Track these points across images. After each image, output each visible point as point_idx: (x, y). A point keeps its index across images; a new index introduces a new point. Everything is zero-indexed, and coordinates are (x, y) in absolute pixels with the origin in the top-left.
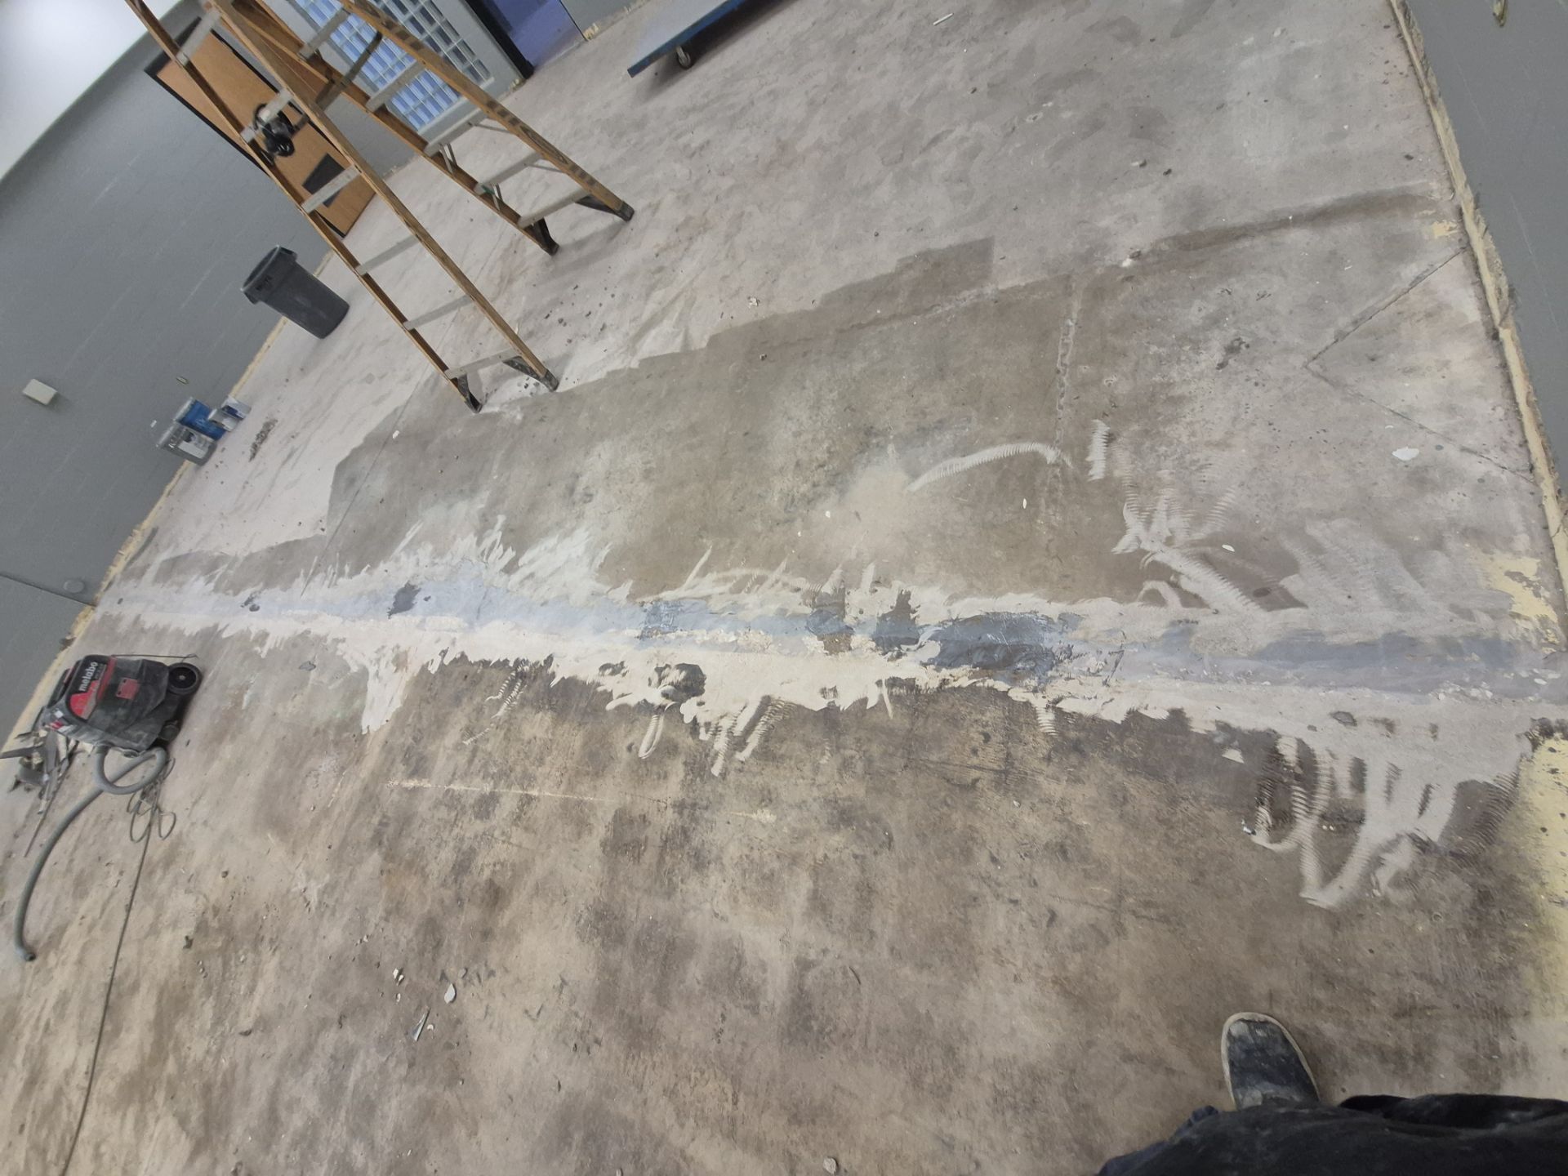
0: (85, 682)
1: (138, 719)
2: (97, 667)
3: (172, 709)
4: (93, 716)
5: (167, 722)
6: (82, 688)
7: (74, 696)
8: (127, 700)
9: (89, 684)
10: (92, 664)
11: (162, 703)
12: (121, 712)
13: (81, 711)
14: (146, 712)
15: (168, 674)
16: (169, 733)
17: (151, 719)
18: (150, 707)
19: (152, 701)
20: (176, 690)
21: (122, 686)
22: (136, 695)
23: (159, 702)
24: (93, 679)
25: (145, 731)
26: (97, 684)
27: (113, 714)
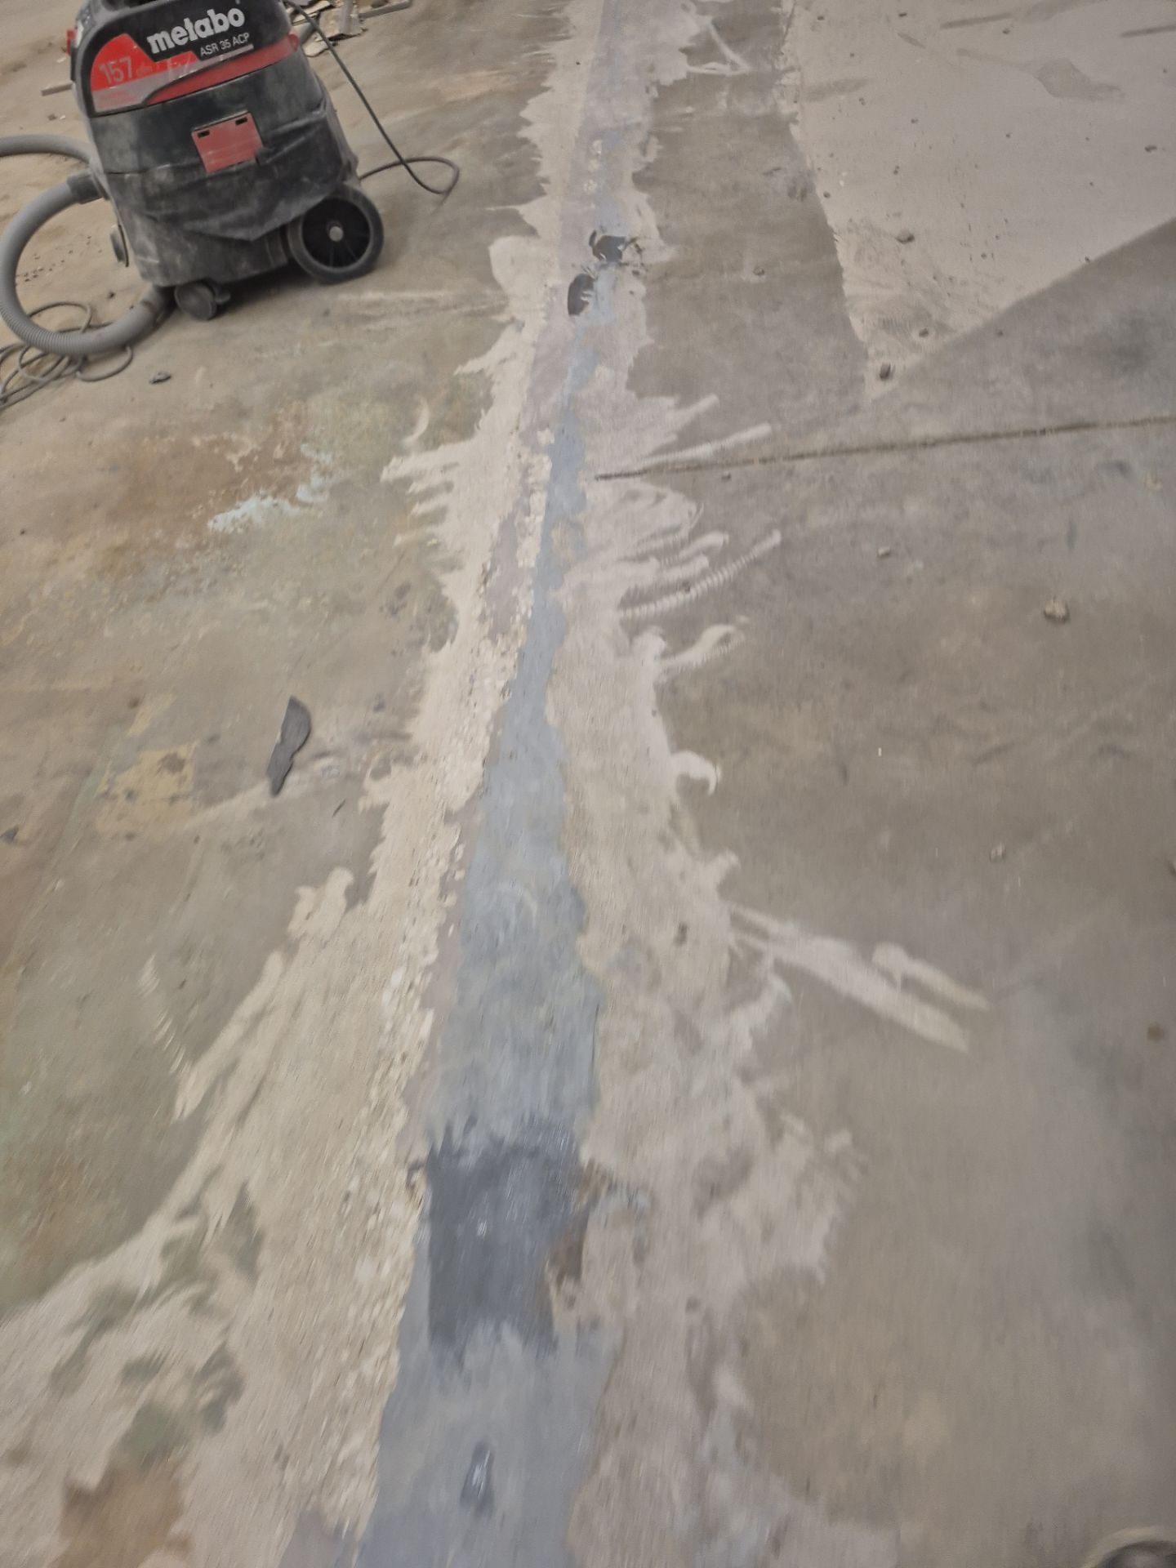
0: (177, 36)
1: (173, 221)
2: (233, 31)
3: (245, 268)
4: (112, 120)
5: (206, 282)
6: (158, 41)
7: (125, 37)
8: (201, 164)
9: (178, 49)
10: (233, 11)
11: (243, 244)
12: (162, 173)
13: (104, 83)
14: (199, 225)
15: (319, 199)
16: (193, 301)
17: (193, 249)
18: (213, 224)
19: (230, 217)
20: (297, 244)
21: (226, 125)
22: (224, 175)
23: (240, 234)
24: (195, 47)
25: (160, 255)
26: (190, 67)
27: (148, 159)
